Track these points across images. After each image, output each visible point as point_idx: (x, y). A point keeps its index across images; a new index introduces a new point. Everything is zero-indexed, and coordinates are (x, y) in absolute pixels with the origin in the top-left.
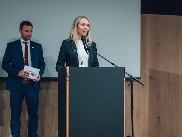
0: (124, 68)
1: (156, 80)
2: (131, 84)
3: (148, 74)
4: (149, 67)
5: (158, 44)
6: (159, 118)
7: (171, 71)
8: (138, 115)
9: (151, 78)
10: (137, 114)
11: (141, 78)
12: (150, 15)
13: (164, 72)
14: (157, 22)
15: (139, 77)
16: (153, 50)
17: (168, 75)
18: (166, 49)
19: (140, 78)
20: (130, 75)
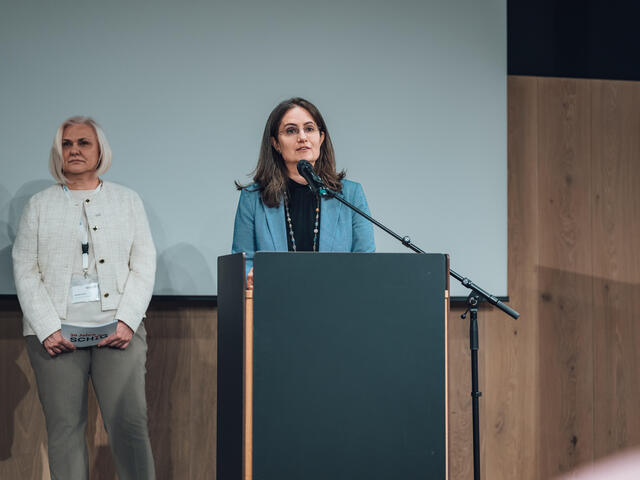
0: (446, 255)
1: (562, 307)
2: (472, 313)
3: (533, 284)
4: (537, 261)
5: (569, 180)
6: (575, 441)
7: (615, 276)
8: (501, 429)
9: (546, 297)
10: (497, 426)
11: (510, 299)
12: (541, 79)
13: (592, 278)
14: (564, 105)
15: (504, 294)
16: (552, 201)
17: (607, 287)
18: (598, 197)
19: (505, 299)
20: (466, 282)
